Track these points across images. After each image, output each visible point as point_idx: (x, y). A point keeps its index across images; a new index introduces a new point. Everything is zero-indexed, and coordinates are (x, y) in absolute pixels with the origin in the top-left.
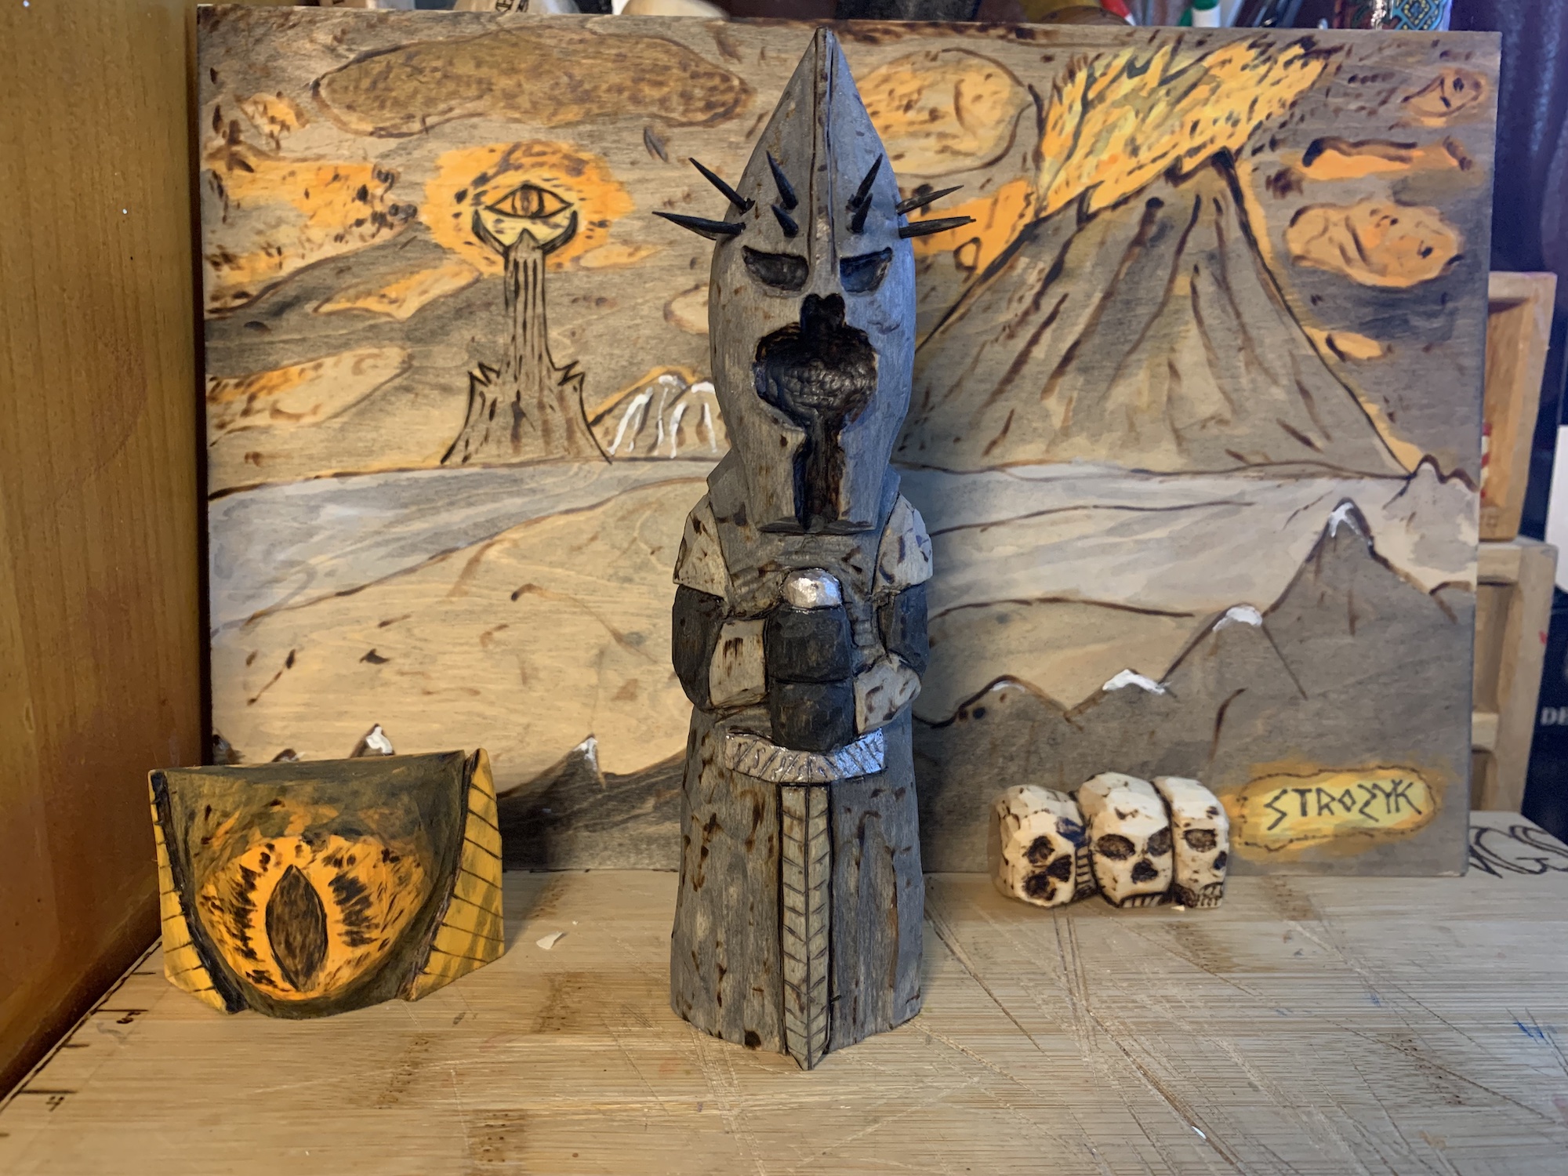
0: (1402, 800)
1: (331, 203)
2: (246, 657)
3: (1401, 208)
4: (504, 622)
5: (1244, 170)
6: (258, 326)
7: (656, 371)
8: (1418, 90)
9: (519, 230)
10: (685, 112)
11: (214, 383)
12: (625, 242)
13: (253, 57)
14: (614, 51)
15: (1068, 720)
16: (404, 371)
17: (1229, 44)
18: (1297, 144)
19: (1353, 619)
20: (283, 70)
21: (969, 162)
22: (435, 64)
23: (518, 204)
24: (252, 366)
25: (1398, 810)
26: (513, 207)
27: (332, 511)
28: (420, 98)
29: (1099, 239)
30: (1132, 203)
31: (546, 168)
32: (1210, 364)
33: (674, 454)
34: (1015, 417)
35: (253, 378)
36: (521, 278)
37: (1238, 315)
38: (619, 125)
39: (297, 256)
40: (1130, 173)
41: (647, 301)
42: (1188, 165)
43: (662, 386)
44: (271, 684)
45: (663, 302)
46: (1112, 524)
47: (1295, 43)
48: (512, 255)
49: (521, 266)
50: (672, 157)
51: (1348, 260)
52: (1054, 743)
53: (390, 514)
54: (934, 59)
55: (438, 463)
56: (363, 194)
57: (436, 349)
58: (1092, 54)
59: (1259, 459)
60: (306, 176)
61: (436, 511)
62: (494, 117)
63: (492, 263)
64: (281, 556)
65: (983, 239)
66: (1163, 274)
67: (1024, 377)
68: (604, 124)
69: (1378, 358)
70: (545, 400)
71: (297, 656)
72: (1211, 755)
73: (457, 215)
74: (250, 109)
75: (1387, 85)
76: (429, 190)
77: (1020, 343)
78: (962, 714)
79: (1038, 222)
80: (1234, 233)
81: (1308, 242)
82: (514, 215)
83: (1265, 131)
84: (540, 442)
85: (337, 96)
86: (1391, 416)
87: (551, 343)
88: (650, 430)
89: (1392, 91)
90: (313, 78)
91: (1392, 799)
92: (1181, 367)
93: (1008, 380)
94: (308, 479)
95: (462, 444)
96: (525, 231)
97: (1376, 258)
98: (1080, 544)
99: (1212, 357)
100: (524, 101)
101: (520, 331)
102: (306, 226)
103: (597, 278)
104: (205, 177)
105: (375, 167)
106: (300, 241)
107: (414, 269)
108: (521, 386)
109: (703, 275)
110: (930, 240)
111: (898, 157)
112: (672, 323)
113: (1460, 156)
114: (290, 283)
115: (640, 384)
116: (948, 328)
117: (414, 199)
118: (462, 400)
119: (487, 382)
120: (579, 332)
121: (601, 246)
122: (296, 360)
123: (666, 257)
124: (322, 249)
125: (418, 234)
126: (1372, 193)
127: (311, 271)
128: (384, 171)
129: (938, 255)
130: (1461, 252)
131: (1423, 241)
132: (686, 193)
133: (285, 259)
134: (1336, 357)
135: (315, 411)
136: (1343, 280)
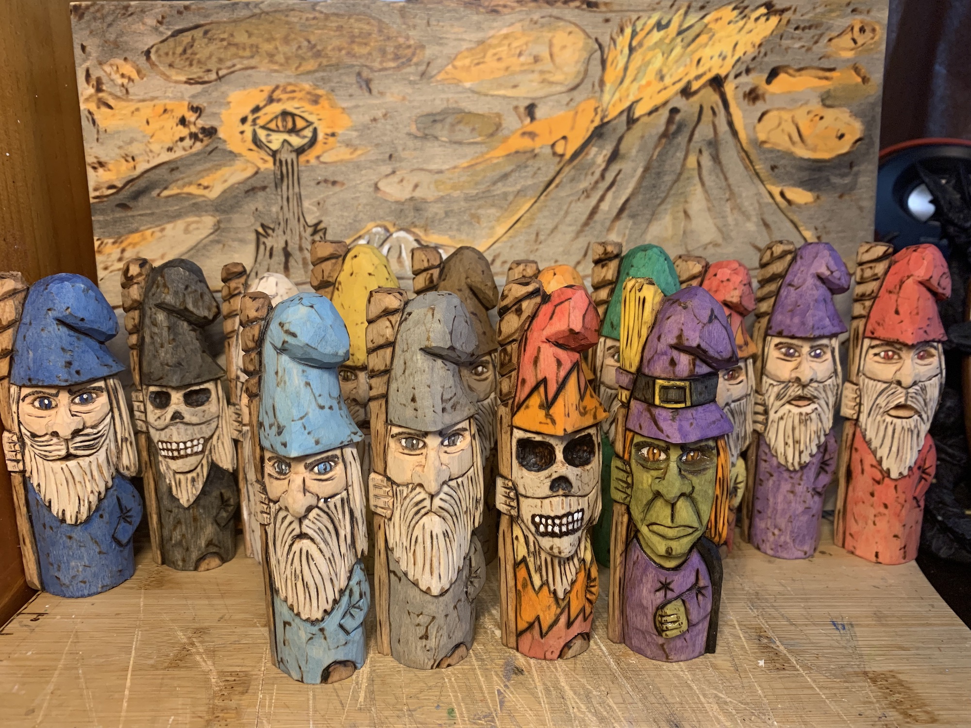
1: (163, 127)
3: (826, 109)
5: (729, 88)
6: (123, 206)
7: (370, 225)
8: (836, 34)
9: (281, 140)
10: (381, 62)
11: (99, 242)
12: (347, 145)
13: (108, 35)
14: (334, 25)
16: (216, 231)
17: (720, 8)
18: (761, 71)
20: (126, 43)
21: (559, 88)
22: (222, 36)
23: (280, 124)
24: (122, 231)
26: (277, 126)
28: (214, 59)
29: (640, 134)
30: (661, 111)
31: (296, 100)
32: (709, 209)
35: (123, 238)
36: (284, 170)
37: (726, 179)
38: (340, 71)
39: (145, 161)
40: (659, 92)
41: (362, 183)
42: (695, 86)
43: (375, 234)
45: (373, 182)
47: (761, 6)
48: (278, 157)
49: (284, 163)
50: (375, 91)
51: (793, 143)
54: (536, 23)
56: (183, 121)
57: (235, 217)
58: (634, 17)
60: (147, 110)
62: (262, 69)
63: (265, 161)
65: (569, 136)
66: (680, 155)
67: (595, 222)
68: (331, 71)
69: (811, 203)
70: (304, 246)
73: (242, 132)
74: (107, 68)
75: (818, 32)
76: (223, 117)
77: (593, 201)
79: (603, 125)
80: (723, 127)
81: (769, 132)
82: (278, 131)
83: (743, 63)
84: (302, 271)
85: (162, 59)
87: (305, 210)
89: (821, 35)
90: (146, 48)
92: (691, 212)
93: (586, 224)
96: (285, 141)
97: (809, 141)
99: (710, 205)
100: (280, 58)
101: (285, 203)
102: (149, 142)
103: (331, 169)
104: (84, 114)
105: (189, 104)
106: (146, 152)
107: (218, 167)
108: (289, 239)
109: (398, 165)
110: (537, 139)
111: (515, 86)
112: (379, 195)
113: (862, 75)
114: (141, 178)
115: (361, 233)
116: (549, 193)
117: (215, 123)
118: (252, 247)
119: (267, 235)
120: (322, 202)
121: (332, 149)
122: (149, 226)
123: (373, 154)
124: (160, 156)
125: (218, 145)
126: (809, 100)
127: (154, 171)
128: (195, 106)
129: (541, 148)
130: (862, 136)
131: (839, 130)
132: (384, 113)
133: (137, 163)
134: (786, 203)
135: (162, 257)
136: (790, 155)
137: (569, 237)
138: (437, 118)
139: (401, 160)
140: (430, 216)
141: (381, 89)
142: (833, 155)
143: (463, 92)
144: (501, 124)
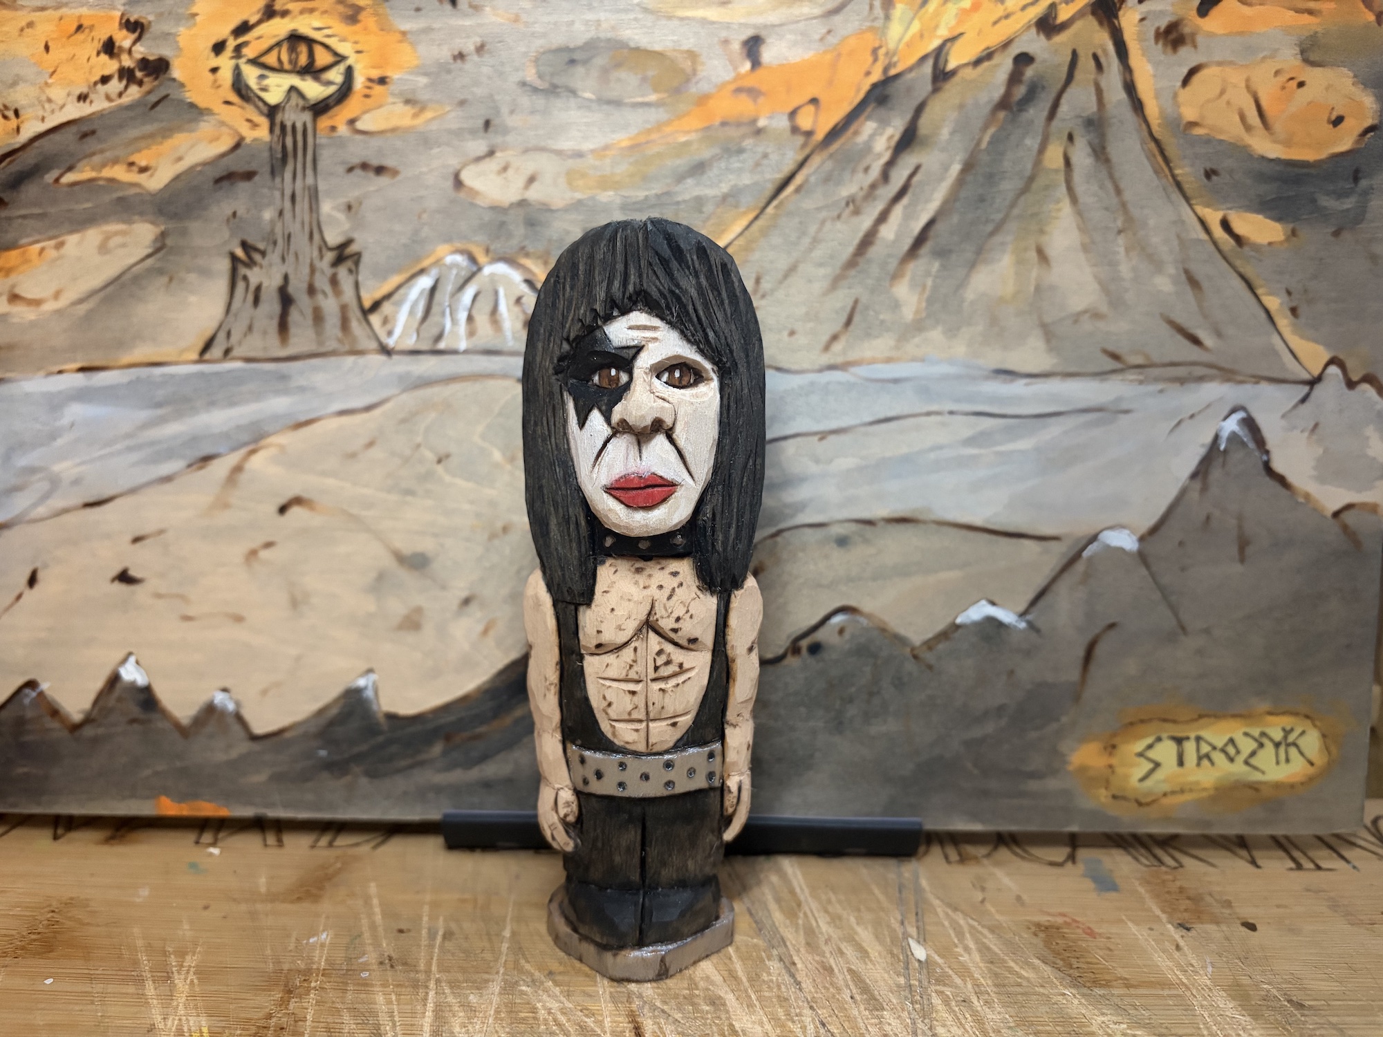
0: (1293, 751)
1: (74, 56)
3: (1309, 69)
4: (270, 539)
5: (1129, 20)
7: (442, 249)
9: (286, 87)
12: (408, 102)
15: (915, 657)
16: (157, 251)
19: (1243, 544)
23: (285, 57)
25: (1287, 760)
26: (279, 60)
27: (76, 411)
29: (958, 101)
30: (996, 59)
31: (316, 13)
32: (1085, 248)
33: (463, 345)
34: (859, 307)
36: (289, 141)
37: (1118, 191)
39: (36, 118)
40: (995, 23)
41: (431, 171)
42: (1064, 14)
43: (450, 267)
44: (12, 605)
45: (451, 170)
46: (968, 433)
48: (279, 118)
49: (289, 129)
51: (1248, 128)
52: (899, 683)
53: (144, 415)
55: (194, 356)
56: (109, 48)
57: (194, 226)
59: (1139, 360)
60: (46, 27)
61: (194, 411)
63: (255, 125)
64: (22, 461)
65: (823, 98)
66: (1032, 143)
67: (870, 260)
69: (1281, 243)
70: (316, 283)
71: (40, 575)
72: (1077, 698)
73: (214, 70)
76: (182, 41)
77: (866, 222)
78: (795, 649)
79: (888, 81)
80: (1116, 94)
81: (1203, 106)
82: (279, 70)
84: (310, 333)
86: (1294, 311)
87: (322, 219)
88: (433, 318)
91: (1282, 749)
92: (1052, 252)
93: (852, 263)
94: (50, 374)
95: (221, 336)
96: (293, 89)
97: (1278, 127)
98: (932, 456)
99: (1087, 240)
101: (288, 204)
102: (46, 83)
103: (375, 143)
105: (123, 15)
106: (40, 102)
107: (166, 133)
108: (289, 268)
109: (498, 140)
110: (761, 100)
112: (462, 195)
113: (1377, 9)
114: (28, 149)
115: (425, 263)
116: (781, 203)
117: (166, 52)
118: (220, 284)
119: (251, 263)
120: (355, 205)
121: (380, 106)
122: (37, 237)
123: (454, 119)
124: (64, 110)
125: (169, 92)
126: (1276, 50)
127: (52, 136)
128: (132, 20)
129: (771, 118)
130: (1376, 122)
131: (1333, 109)
132: (479, 44)
133: (22, 122)
134: (1232, 242)
135: (57, 295)
136: (1241, 151)
137: (819, 286)
138: (577, 56)
139: (506, 131)
140: (556, 237)
142: (1323, 155)
143: (626, 11)
144: (694, 72)
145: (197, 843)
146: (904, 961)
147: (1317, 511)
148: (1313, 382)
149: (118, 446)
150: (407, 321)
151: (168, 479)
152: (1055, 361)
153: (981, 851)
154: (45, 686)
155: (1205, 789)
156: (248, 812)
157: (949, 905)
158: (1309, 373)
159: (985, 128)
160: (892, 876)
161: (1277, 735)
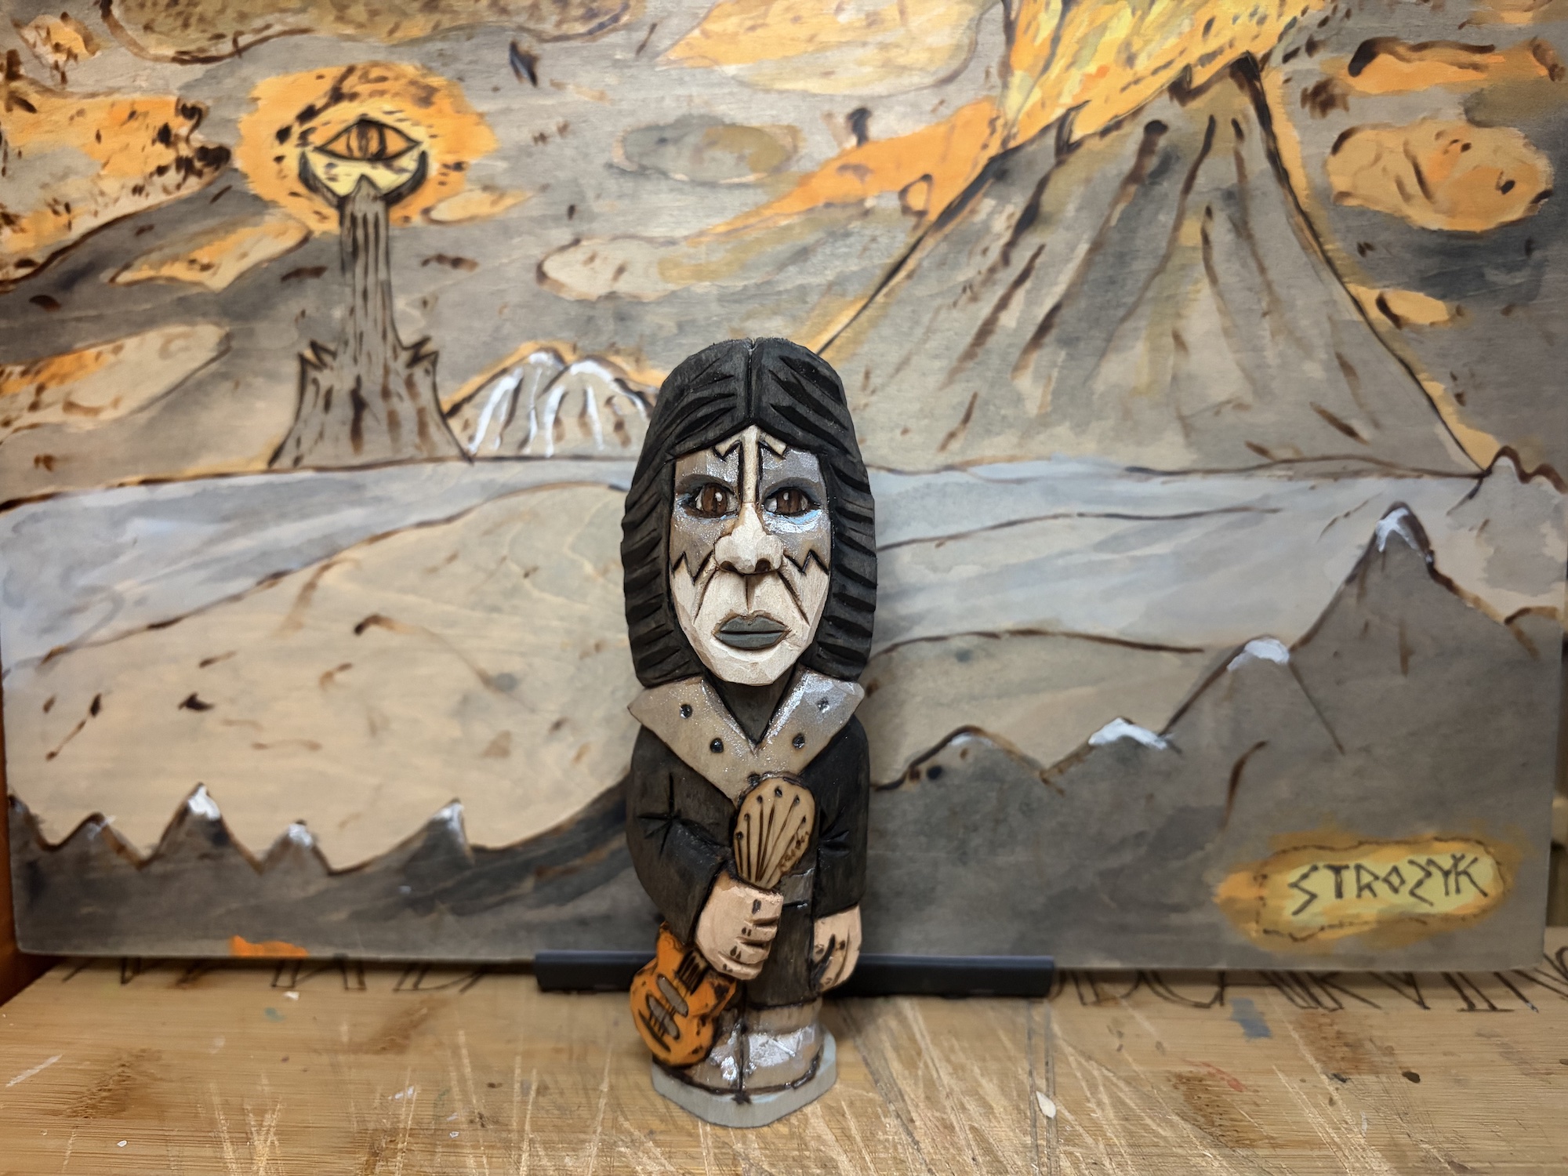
0: (1463, 879)
1: (128, 145)
2: (42, 703)
3: (1475, 130)
4: (347, 661)
5: (1272, 81)
6: (45, 302)
7: (526, 347)
9: (356, 175)
10: (559, 24)
12: (486, 188)
15: (1045, 781)
16: (222, 354)
18: (1341, 47)
19: (1406, 654)
21: (916, 79)
23: (354, 144)
24: (40, 351)
25: (1458, 891)
26: (349, 147)
27: (139, 527)
28: (231, 13)
29: (1084, 175)
30: (1126, 128)
31: (387, 96)
32: (1226, 332)
33: (550, 450)
34: (978, 402)
35: (41, 364)
36: (360, 234)
37: (1262, 270)
38: (474, 41)
39: (88, 213)
40: (1124, 89)
41: (512, 262)
42: (1200, 77)
43: (534, 367)
44: (73, 735)
45: (534, 261)
46: (1098, 537)
48: (349, 209)
49: (360, 221)
50: (543, 81)
51: (1407, 197)
52: (1027, 810)
53: (210, 529)
55: (263, 466)
56: (165, 135)
57: (261, 327)
59: (1287, 454)
60: (97, 114)
61: (263, 525)
62: (323, 34)
63: (323, 218)
64: (83, 580)
65: (936, 174)
66: (1166, 218)
67: (989, 351)
68: (458, 40)
69: (1445, 322)
70: (391, 385)
71: (104, 702)
72: (1223, 823)
73: (279, 159)
74: (30, 34)
76: (243, 128)
77: (985, 309)
78: (913, 773)
79: (1007, 154)
80: (1258, 163)
81: (1355, 174)
82: (349, 157)
83: (1300, 30)
84: (386, 439)
86: (1459, 397)
87: (397, 316)
88: (519, 421)
91: (1452, 878)
92: (1189, 337)
93: (969, 355)
94: (110, 487)
95: (291, 444)
96: (363, 178)
97: (1440, 194)
98: (1060, 562)
99: (1229, 324)
100: (358, 12)
101: (359, 301)
102: (99, 176)
103: (451, 233)
105: (178, 100)
106: (92, 195)
107: (230, 227)
108: (361, 369)
109: (584, 227)
110: (868, 178)
111: (827, 74)
112: (546, 288)
113: (1550, 62)
114: (81, 246)
115: (507, 363)
116: (892, 291)
117: (226, 140)
118: (288, 390)
119: (321, 365)
120: (431, 301)
121: (456, 194)
122: (92, 341)
123: (536, 206)
124: (118, 204)
125: (232, 183)
126: (1439, 110)
127: (105, 232)
128: (189, 105)
129: (879, 197)
130: (1550, 186)
131: (1502, 173)
132: (561, 125)
133: (74, 217)
134: (1389, 323)
135: (116, 403)
136: (1400, 223)
137: (932, 381)
138: (667, 134)
139: (592, 217)
140: (648, 332)
141: (558, 77)
142: (1491, 225)
143: (720, 85)
144: (795, 148)
145: (274, 986)
146: (1032, 1119)
147: (1488, 616)
148: (1482, 475)
149: (183, 564)
150: (489, 425)
151: (236, 598)
152: (1195, 457)
153: (1120, 990)
154: (110, 820)
155: (1366, 923)
156: (327, 953)
157: (1082, 1053)
158: (1477, 465)
159: (1114, 204)
160: (1021, 1020)
161: (1447, 863)
